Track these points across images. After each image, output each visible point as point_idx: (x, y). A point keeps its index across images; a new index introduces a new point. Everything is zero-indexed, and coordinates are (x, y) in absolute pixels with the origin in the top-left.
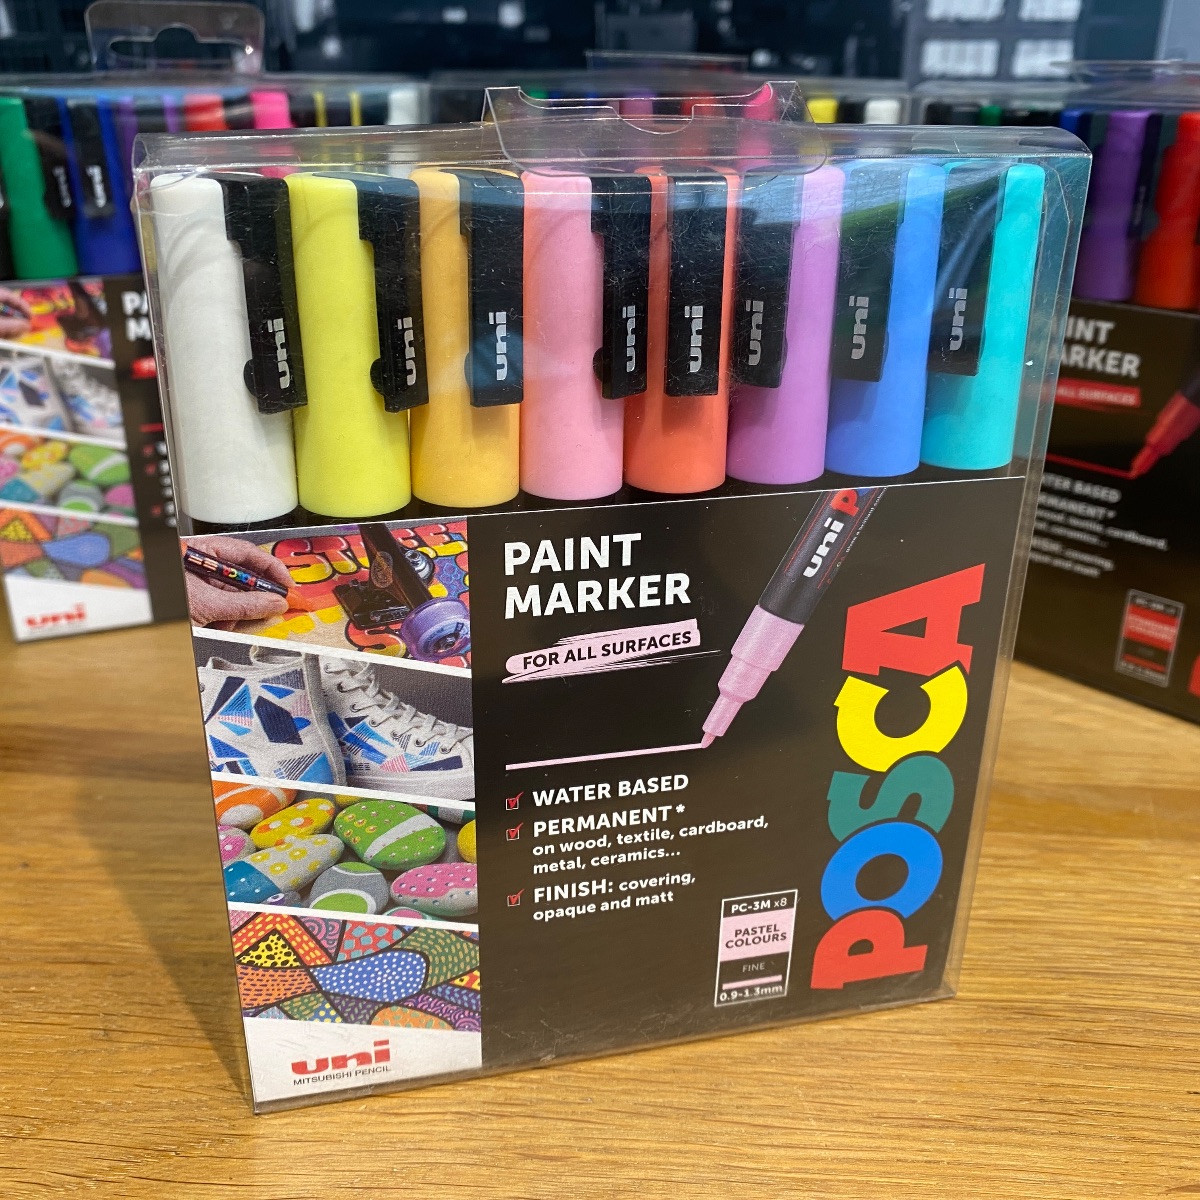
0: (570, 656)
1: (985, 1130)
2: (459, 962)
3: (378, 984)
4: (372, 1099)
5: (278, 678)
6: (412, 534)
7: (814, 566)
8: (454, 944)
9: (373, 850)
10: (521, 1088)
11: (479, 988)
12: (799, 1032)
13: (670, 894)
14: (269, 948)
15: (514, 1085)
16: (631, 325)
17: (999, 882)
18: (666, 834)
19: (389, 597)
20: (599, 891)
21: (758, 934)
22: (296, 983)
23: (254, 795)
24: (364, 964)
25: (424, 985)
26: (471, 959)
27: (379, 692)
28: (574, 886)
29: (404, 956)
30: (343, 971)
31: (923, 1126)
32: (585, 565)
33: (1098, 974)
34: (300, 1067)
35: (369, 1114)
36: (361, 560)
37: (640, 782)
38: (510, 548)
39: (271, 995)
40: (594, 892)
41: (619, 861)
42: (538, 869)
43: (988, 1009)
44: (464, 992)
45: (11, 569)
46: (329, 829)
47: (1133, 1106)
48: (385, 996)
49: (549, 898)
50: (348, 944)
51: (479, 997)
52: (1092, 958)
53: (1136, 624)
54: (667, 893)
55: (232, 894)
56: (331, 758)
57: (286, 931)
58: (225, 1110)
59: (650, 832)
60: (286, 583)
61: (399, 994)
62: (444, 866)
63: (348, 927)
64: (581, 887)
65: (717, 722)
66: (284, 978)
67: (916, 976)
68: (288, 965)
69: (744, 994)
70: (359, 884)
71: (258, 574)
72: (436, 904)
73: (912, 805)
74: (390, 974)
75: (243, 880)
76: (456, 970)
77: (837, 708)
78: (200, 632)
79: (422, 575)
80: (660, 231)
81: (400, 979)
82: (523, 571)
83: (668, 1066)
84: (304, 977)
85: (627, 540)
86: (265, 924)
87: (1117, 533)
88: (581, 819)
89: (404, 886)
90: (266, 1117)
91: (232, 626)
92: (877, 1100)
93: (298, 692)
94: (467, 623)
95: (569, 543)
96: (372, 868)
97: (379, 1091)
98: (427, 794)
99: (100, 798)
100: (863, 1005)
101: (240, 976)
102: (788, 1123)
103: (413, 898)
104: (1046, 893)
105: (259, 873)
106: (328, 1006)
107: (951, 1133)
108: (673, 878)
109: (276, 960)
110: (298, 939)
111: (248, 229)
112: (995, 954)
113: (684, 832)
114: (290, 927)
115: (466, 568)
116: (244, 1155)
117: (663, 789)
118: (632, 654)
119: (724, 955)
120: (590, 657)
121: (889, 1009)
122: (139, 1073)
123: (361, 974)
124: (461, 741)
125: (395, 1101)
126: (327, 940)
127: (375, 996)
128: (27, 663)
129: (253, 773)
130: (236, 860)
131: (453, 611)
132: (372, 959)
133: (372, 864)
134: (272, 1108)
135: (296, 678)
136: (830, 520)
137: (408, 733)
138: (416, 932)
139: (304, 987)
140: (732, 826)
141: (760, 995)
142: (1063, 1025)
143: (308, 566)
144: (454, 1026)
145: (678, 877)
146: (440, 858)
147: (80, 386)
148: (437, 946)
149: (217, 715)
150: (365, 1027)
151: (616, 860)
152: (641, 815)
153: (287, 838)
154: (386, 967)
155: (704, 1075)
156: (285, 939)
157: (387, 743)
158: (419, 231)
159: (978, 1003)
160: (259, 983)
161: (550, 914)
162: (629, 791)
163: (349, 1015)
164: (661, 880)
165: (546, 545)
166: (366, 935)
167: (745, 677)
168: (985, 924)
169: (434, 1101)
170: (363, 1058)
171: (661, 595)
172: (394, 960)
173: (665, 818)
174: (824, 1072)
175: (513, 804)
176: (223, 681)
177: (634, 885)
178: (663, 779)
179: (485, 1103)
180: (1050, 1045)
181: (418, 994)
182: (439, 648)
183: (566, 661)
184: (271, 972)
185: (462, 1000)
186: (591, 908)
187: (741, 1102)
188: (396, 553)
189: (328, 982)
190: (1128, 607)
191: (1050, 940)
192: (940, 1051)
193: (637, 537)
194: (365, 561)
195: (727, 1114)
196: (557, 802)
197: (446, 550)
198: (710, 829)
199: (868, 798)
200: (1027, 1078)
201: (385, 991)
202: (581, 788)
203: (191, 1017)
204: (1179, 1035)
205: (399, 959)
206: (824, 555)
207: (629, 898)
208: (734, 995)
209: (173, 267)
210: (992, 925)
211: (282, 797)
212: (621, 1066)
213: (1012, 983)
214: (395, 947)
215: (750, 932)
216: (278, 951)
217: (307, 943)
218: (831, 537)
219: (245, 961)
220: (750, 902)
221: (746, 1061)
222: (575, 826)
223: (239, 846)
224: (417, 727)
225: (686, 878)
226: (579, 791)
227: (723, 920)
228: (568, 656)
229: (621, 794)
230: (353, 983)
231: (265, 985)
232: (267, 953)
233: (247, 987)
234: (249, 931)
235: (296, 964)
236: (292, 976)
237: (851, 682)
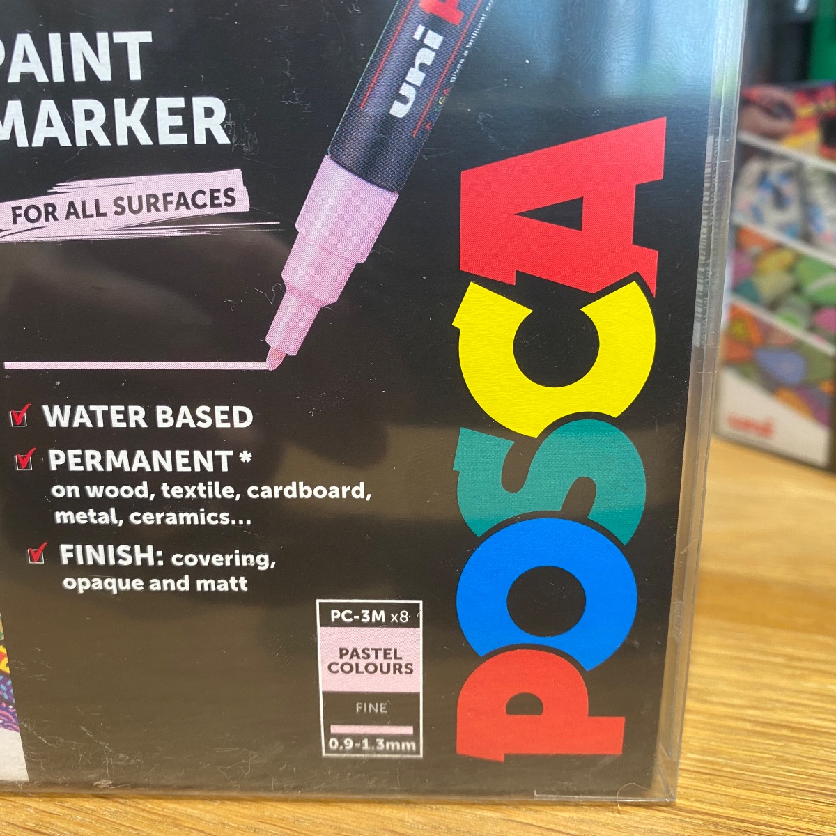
0: (71, 210)
7: (404, 100)
11: (7, 670)
12: (442, 813)
13: (243, 581)
17: (783, 683)
18: (228, 492)
20: (144, 561)
28: (111, 548)
32: (79, 74)
37: (184, 409)
40: (139, 563)
41: (168, 522)
42: (61, 517)
49: (80, 562)
51: (9, 683)
54: (238, 578)
59: (206, 485)
64: (120, 551)
65: (286, 333)
67: (608, 761)
69: (362, 745)
73: (582, 495)
77: (457, 331)
85: (134, 40)
88: (110, 454)
100: (537, 792)
108: (245, 557)
112: (751, 762)
113: (254, 492)
117: (218, 424)
118: (154, 216)
121: (577, 805)
136: (421, 29)
140: (320, 492)
141: (385, 751)
145: (251, 556)
151: (163, 519)
152: (191, 457)
159: (706, 817)
161: (84, 583)
162: (171, 421)
165: (25, 41)
167: (319, 267)
168: (749, 726)
171: (188, 127)
173: (225, 468)
175: (19, 419)
177: (191, 560)
178: (219, 410)
183: (67, 218)
186: (138, 584)
193: (147, 37)
196: (76, 425)
198: (290, 492)
199: (514, 476)
202: (105, 408)
206: (418, 83)
207: (187, 577)
208: (349, 744)
210: (758, 729)
213: (765, 801)
215: (361, 655)
218: (425, 57)
220: (357, 609)
222: (103, 463)
225: (262, 560)
226: (103, 412)
227: (321, 631)
228: (69, 209)
229: (161, 424)
237: (474, 291)
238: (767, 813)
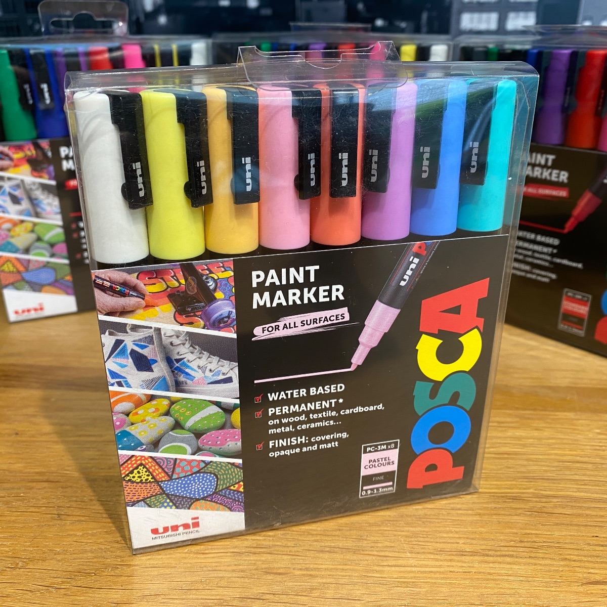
0: (285, 326)
1: (493, 556)
2: (233, 477)
3: (193, 490)
4: (191, 546)
5: (141, 339)
6: (206, 268)
7: (405, 280)
8: (230, 469)
9: (189, 424)
10: (264, 539)
11: (243, 491)
12: (401, 510)
13: (336, 443)
14: (139, 472)
15: (261, 538)
16: (312, 163)
17: (500, 435)
18: (334, 413)
19: (195, 299)
20: (301, 442)
21: (380, 462)
22: (152, 489)
23: (130, 397)
24: (186, 479)
25: (216, 490)
26: (239, 477)
27: (191, 346)
28: (289, 439)
29: (205, 475)
30: (176, 483)
31: (463, 555)
32: (292, 281)
33: (548, 479)
34: (155, 531)
35: (190, 553)
36: (180, 281)
37: (321, 388)
38: (254, 274)
39: (140, 496)
40: (299, 443)
41: (311, 427)
42: (271, 431)
43: (495, 497)
44: (236, 492)
45: (6, 286)
46: (167, 413)
47: (566, 543)
48: (197, 495)
49: (277, 446)
50: (178, 470)
51: (243, 495)
52: (546, 471)
53: (568, 305)
54: (335, 442)
55: (120, 446)
56: (168, 378)
57: (147, 464)
58: (118, 553)
60: (144, 293)
61: (204, 494)
62: (225, 431)
63: (178, 461)
64: (292, 440)
65: (358, 358)
66: (146, 487)
67: (459, 481)
68: (148, 481)
69: (374, 491)
70: (182, 440)
71: (130, 288)
72: (221, 449)
73: (455, 397)
74: (199, 484)
75: (125, 439)
76: (231, 482)
77: (417, 350)
78: (102, 317)
79: (211, 288)
80: (326, 117)
81: (204, 487)
82: (261, 285)
83: (337, 527)
84: (156, 487)
85: (312, 269)
86: (136, 461)
87: (558, 261)
88: (292, 407)
89: (205, 441)
90: (139, 556)
91: (118, 314)
92: (440, 543)
93: (151, 346)
94: (234, 311)
95: (284, 271)
96: (189, 433)
97: (194, 542)
98: (215, 396)
99: (53, 400)
100: (433, 496)
101: (124, 486)
102: (397, 554)
103: (209, 447)
104: (523, 440)
105: (133, 436)
106: (168, 501)
107: (476, 558)
108: (338, 435)
110: (153, 468)
111: (122, 119)
112: (498, 470)
113: (343, 412)
114: (149, 462)
115: (233, 284)
116: (129, 575)
117: (332, 391)
118: (316, 325)
119: (364, 472)
120: (295, 327)
121: (446, 498)
122: (76, 535)
123: (184, 484)
124: (232, 369)
125: (202, 547)
126: (168, 468)
127: (192, 495)
128: (15, 333)
129: (129, 386)
130: (122, 429)
131: (227, 305)
132: (190, 477)
133: (189, 430)
134: (142, 551)
135: (150, 340)
136: (412, 257)
137: (206, 366)
138: (211, 463)
139: (156, 491)
140: (366, 409)
141: (382, 492)
142: (531, 504)
143: (155, 284)
144: (231, 509)
145: (340, 434)
146: (222, 427)
147: (39, 194)
148: (222, 470)
149: (111, 358)
150: (187, 511)
151: (309, 426)
152: (321, 404)
153: (147, 418)
154: (196, 481)
155: (355, 532)
156: (146, 468)
157: (195, 371)
158: (207, 118)
159: (489, 494)
160: (134, 490)
161: (277, 454)
162: (315, 392)
163: (179, 505)
164: (332, 436)
165: (272, 272)
166: (187, 465)
167: (372, 335)
168: (493, 456)
169: (222, 547)
170: (186, 526)
171: (330, 296)
172: (201, 478)
173: (333, 406)
174: (414, 529)
175: (258, 400)
176: (114, 342)
177: (318, 439)
178: (332, 386)
179: (246, 547)
180: (526, 515)
181: (213, 494)
182: (220, 323)
183: (283, 329)
184: (140, 484)
185: (235, 496)
186: (298, 450)
187: (373, 545)
188: (198, 277)
189: (168, 489)
190: (564, 297)
191: (525, 463)
192: (471, 518)
193: (317, 267)
194: (183, 281)
195: (366, 551)
196: (280, 398)
197: (222, 275)
198: (356, 410)
199: (433, 394)
200: (514, 531)
201: (196, 493)
202: (292, 391)
203: (101, 508)
204: (589, 508)
205: (203, 477)
206: (410, 275)
207: (316, 445)
208: (369, 492)
209: (85, 138)
210: (497, 456)
211: (144, 398)
212: (314, 528)
213: (507, 484)
214: (201, 471)
215: (376, 461)
216: (143, 474)
217: (157, 470)
218: (413, 266)
219: (127, 479)
220: (376, 446)
221: (376, 525)
222: (289, 410)
223: (123, 422)
224: (210, 363)
225: (344, 435)
226: (291, 393)
227: (363, 455)
228: (284, 326)
229: (311, 394)
230: (181, 489)
231: (137, 491)
232: (138, 475)
233: (128, 492)
234: (129, 464)
235: (152, 480)
236: (151, 486)
237: (424, 337)
238: (508, 488)
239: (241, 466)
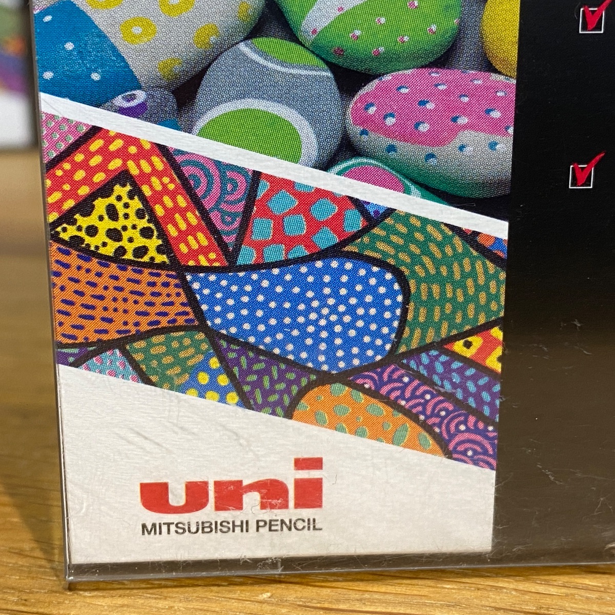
3: (311, 329)
4: (283, 586)
8: (458, 257)
9: (317, 17)
11: (498, 367)
14: (112, 213)
15: (553, 590)
22: (158, 300)
24: (288, 277)
25: (395, 346)
26: (488, 302)
29: (362, 272)
30: (248, 288)
34: (154, 496)
39: (110, 321)
44: (470, 372)
48: (322, 358)
50: (261, 228)
51: (497, 388)
55: (48, 75)
57: (147, 178)
58: (15, 580)
61: (348, 357)
62: (454, 76)
63: (263, 188)
66: (137, 287)
68: (146, 259)
70: (287, 93)
72: (432, 161)
75: (69, 46)
76: (458, 320)
81: (352, 324)
84: (173, 290)
86: (108, 156)
89: (372, 110)
96: (316, 61)
101: (55, 268)
103: (385, 141)
105: (100, 35)
106: (214, 363)
109: (124, 243)
110: (167, 200)
114: (155, 172)
123: (280, 298)
126: (223, 214)
127: (304, 355)
132: (304, 269)
133: (316, 50)
138: (389, 221)
139: (172, 311)
144: (445, 446)
146: (446, 56)
148: (426, 260)
150: (280, 421)
154: (327, 291)
156: (143, 198)
160: (89, 291)
163: (252, 392)
166: (294, 211)
170: (272, 493)
172: (344, 279)
181: (383, 364)
184: (114, 268)
185: (465, 390)
189: (217, 309)
201: (323, 347)
205: (354, 277)
214: (348, 248)
216: (128, 223)
217: (183, 212)
219: (65, 236)
230: (264, 320)
231: (101, 298)
232: (108, 224)
233: (69, 295)
234: (76, 166)
235: (161, 258)
236: (153, 284)
239: (503, 255)
